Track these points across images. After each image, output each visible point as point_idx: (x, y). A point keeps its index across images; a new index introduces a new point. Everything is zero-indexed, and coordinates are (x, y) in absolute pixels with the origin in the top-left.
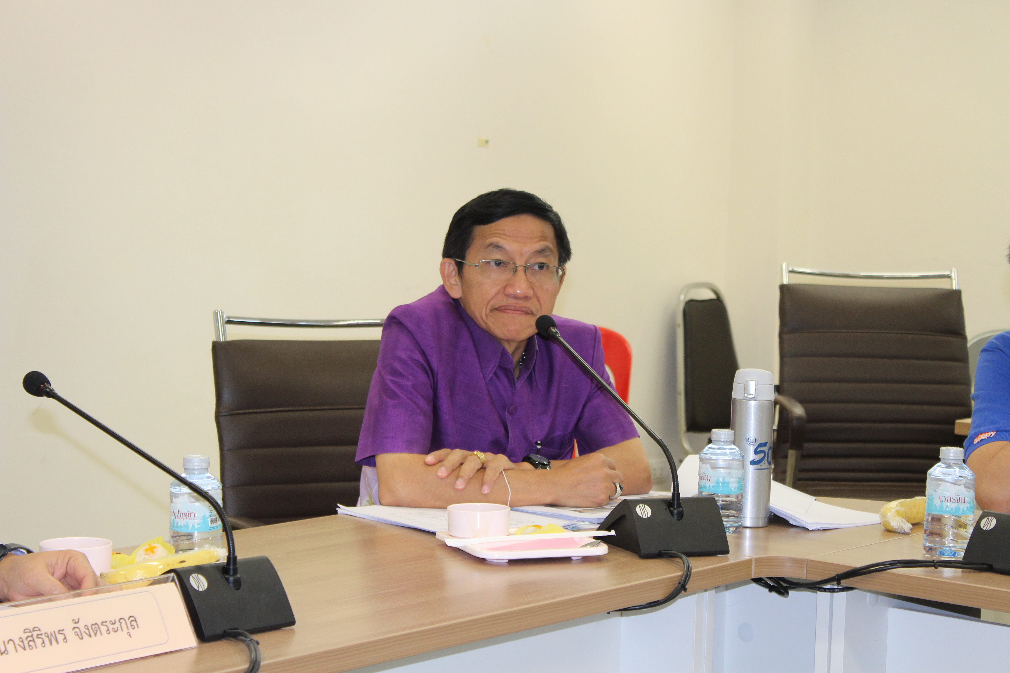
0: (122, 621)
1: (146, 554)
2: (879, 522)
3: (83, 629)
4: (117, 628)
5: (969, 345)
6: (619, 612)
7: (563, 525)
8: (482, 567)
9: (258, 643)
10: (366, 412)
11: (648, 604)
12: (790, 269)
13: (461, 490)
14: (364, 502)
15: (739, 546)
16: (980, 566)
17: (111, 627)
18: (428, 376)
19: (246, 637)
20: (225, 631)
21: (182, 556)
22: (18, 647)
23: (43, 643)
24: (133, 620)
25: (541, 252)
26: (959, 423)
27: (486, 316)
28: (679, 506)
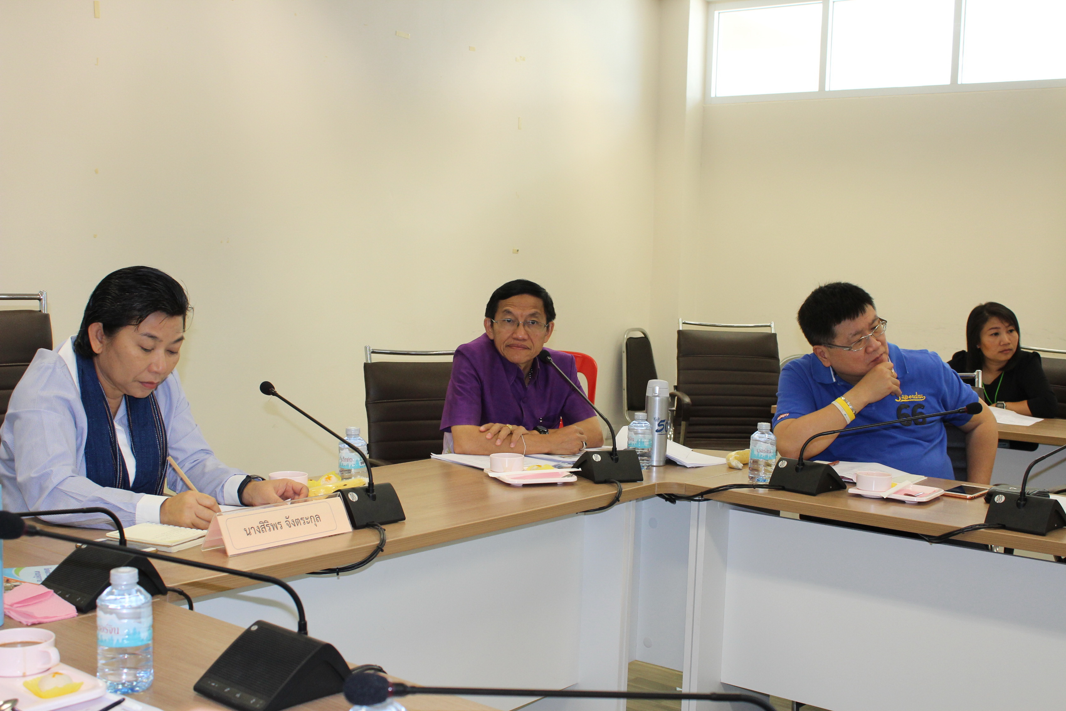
0: (312, 517)
1: (326, 481)
2: (725, 463)
3: (291, 522)
4: (309, 521)
5: (781, 364)
6: (584, 513)
7: (553, 465)
8: (508, 488)
9: (385, 530)
10: (446, 402)
11: (599, 508)
12: (683, 322)
13: (498, 446)
14: (446, 452)
15: (650, 477)
16: (778, 487)
17: (306, 521)
18: (478, 383)
19: (379, 527)
20: (367, 523)
21: (345, 482)
22: (256, 531)
23: (270, 529)
24: (318, 517)
25: (533, 315)
26: (773, 407)
27: (504, 350)
28: (616, 455)
